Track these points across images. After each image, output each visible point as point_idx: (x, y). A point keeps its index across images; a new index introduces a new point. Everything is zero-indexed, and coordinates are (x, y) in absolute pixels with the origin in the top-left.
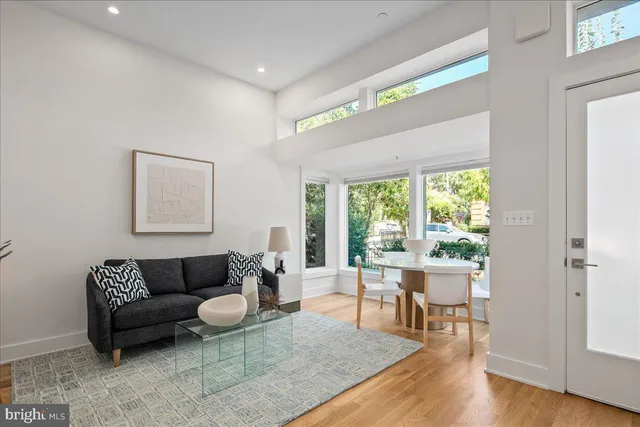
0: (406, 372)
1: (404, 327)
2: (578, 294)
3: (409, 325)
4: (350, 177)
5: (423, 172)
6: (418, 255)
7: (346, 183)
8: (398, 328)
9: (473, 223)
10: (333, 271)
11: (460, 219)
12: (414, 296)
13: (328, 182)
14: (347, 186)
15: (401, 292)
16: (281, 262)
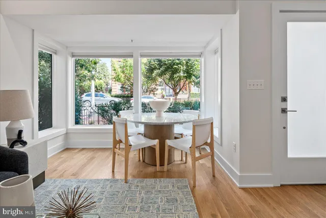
2: (284, 128)
4: (77, 51)
5: (141, 56)
6: (160, 112)
7: (73, 56)
8: (151, 169)
9: (113, 93)
10: (63, 131)
11: (106, 91)
12: (169, 142)
13: (56, 54)
14: (74, 59)
15: (156, 142)
16: (20, 132)
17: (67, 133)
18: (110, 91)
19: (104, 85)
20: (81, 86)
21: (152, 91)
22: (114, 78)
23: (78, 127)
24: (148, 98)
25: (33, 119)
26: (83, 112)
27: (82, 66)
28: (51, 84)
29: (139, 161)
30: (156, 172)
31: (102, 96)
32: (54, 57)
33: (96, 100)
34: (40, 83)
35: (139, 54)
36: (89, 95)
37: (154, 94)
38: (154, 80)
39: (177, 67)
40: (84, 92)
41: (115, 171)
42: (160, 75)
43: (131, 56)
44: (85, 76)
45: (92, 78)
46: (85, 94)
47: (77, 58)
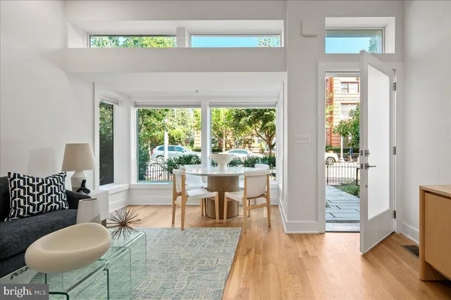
0: (249, 251)
1: (217, 220)
3: (221, 217)
4: (139, 101)
5: (210, 106)
6: (222, 165)
7: (136, 106)
8: (211, 221)
9: (195, 146)
10: (125, 186)
11: (187, 142)
12: (227, 194)
13: (117, 104)
14: (137, 109)
15: (215, 194)
16: (84, 182)
17: (129, 189)
18: (192, 143)
19: (183, 136)
20: (152, 137)
21: (247, 143)
22: (196, 126)
23: (142, 183)
24: (240, 152)
25: (94, 171)
26: (149, 167)
27: (149, 114)
28: (113, 136)
29: (203, 215)
30: (215, 223)
31: (180, 150)
32: (116, 107)
33: (169, 155)
34: (101, 135)
35: (208, 104)
36: (162, 149)
37: (250, 147)
38: (242, 129)
39: (268, 113)
40: (158, 144)
41: (175, 222)
42: (250, 123)
43: (199, 106)
44: (154, 125)
45: (163, 127)
46: (158, 147)
47: (141, 109)
